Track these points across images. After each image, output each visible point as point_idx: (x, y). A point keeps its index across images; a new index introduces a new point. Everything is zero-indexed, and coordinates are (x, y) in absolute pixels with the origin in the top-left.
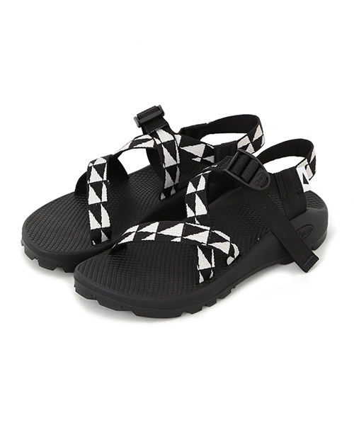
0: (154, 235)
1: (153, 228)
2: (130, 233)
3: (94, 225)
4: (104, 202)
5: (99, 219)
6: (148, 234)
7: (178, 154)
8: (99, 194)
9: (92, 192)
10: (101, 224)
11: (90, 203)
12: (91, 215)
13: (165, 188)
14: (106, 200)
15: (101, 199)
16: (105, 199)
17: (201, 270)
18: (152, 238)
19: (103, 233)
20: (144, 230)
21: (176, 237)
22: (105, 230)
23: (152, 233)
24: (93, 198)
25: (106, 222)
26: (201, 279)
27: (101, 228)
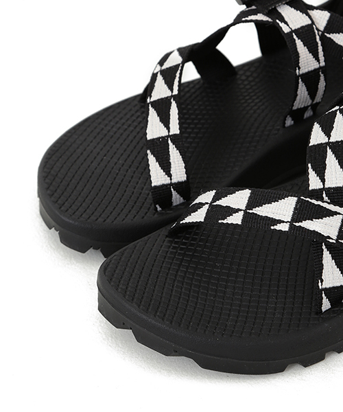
0: (241, 213)
1: (239, 199)
2: (201, 205)
3: (158, 177)
4: (175, 135)
5: (166, 167)
6: (230, 211)
7: (320, 48)
8: (165, 121)
9: (153, 116)
10: (170, 175)
11: (149, 137)
12: (152, 159)
13: (295, 108)
14: (178, 132)
15: (168, 129)
16: (175, 129)
17: (325, 290)
18: (236, 219)
19: (174, 193)
20: (224, 202)
21: (280, 222)
22: (179, 186)
23: (238, 210)
24: (155, 129)
25: (179, 172)
26: (326, 305)
27: (171, 184)
